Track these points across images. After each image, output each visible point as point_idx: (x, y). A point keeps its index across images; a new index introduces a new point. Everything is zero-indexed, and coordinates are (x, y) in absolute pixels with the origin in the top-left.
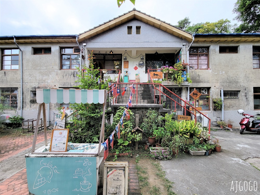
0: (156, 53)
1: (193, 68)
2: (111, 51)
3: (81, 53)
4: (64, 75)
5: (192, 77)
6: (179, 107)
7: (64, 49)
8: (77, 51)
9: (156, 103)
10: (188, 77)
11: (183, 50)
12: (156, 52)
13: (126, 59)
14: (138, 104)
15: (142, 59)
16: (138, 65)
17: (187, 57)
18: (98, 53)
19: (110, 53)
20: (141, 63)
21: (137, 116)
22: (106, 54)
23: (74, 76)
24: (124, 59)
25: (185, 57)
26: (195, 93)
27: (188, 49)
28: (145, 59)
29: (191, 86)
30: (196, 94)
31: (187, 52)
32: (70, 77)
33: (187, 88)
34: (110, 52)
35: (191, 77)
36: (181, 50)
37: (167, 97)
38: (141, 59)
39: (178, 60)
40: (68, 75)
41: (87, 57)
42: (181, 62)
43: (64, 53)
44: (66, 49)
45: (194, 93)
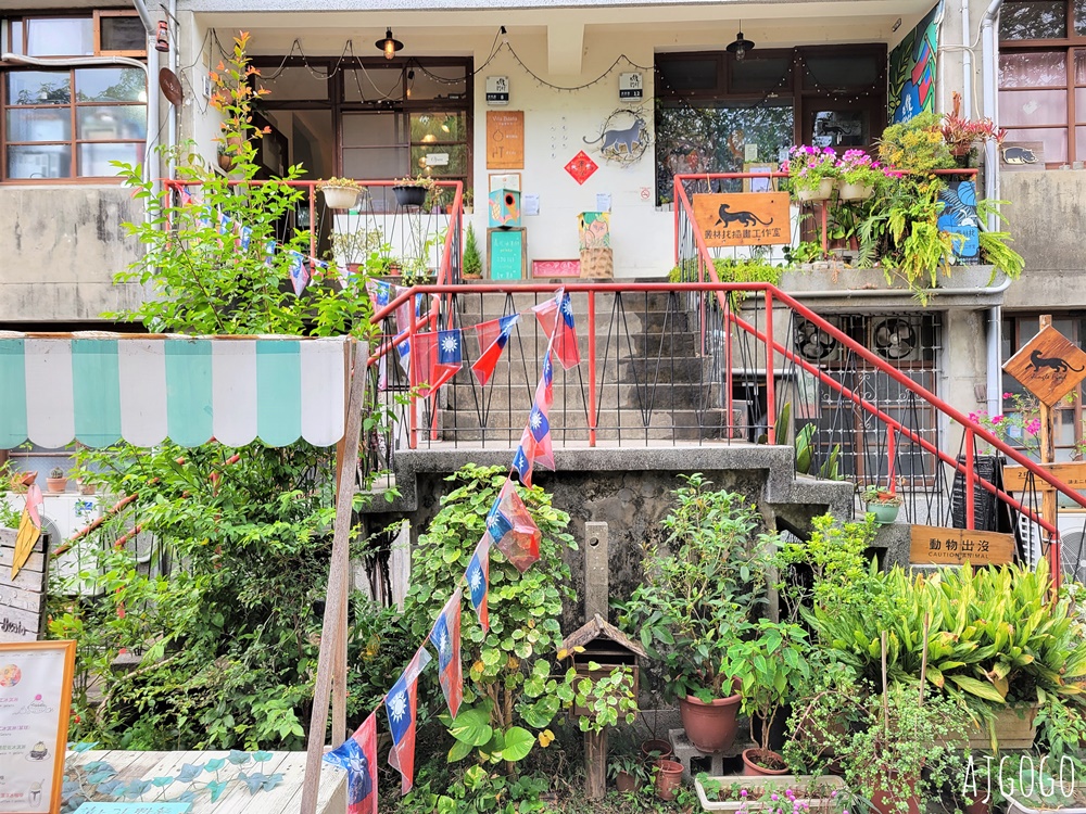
0: (742, 43)
1: (1028, 156)
2: (389, 34)
3: (151, 50)
4: (24, 229)
5: (1027, 231)
6: (918, 461)
7: (17, 26)
8: (121, 36)
9: (738, 435)
10: (992, 230)
11: (948, 14)
12: (740, 36)
13: (506, 97)
14: (601, 445)
15: (632, 93)
16: (600, 144)
17: (980, 72)
18: (283, 49)
19: (378, 52)
20: (624, 123)
21: (596, 535)
22: (352, 63)
23: (102, 234)
24: (490, 97)
25: (967, 68)
26: (1048, 352)
27: (991, 8)
28: (650, 91)
29: (1015, 302)
30: (1056, 363)
31: (987, 31)
32: (68, 238)
33: (985, 315)
34: (381, 45)
35: (1018, 231)
36: (939, 17)
37: (824, 387)
38: (623, 94)
39: (908, 99)
40: (52, 224)
41: (197, 81)
42: (935, 109)
43: (17, 56)
44: (36, 25)
45: (1036, 353)
